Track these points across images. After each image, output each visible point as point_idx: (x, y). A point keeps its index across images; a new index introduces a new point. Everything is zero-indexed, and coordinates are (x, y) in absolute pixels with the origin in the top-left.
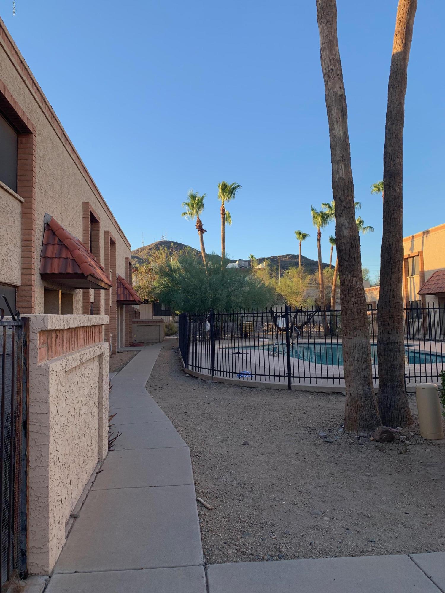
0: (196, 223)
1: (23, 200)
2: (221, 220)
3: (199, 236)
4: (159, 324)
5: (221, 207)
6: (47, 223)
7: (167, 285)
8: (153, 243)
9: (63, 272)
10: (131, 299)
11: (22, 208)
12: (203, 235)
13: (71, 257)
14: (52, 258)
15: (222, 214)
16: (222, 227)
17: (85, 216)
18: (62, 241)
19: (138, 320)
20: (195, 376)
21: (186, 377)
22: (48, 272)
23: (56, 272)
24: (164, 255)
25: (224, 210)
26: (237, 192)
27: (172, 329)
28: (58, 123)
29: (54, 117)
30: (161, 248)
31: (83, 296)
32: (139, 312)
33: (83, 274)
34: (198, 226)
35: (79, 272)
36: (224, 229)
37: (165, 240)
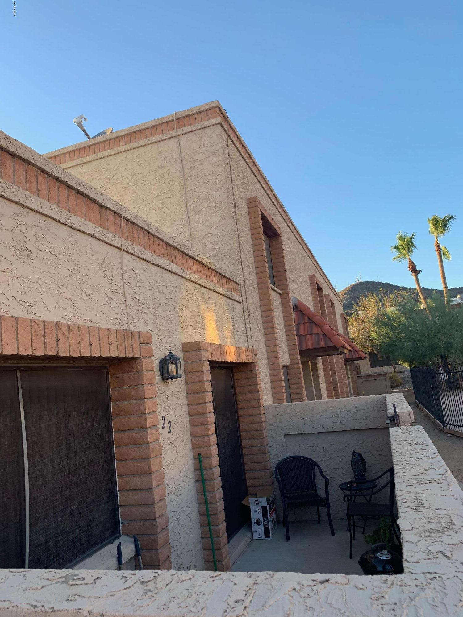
0: (408, 265)
1: (281, 292)
2: (437, 257)
3: (414, 278)
4: (385, 378)
5: (434, 244)
6: (295, 305)
7: (389, 335)
8: (348, 286)
9: (317, 347)
10: (357, 356)
11: (281, 299)
12: (418, 275)
13: (321, 333)
14: (305, 335)
15: (437, 250)
16: (439, 264)
17: (312, 287)
18: (311, 318)
19: (359, 375)
20: (459, 436)
21: (448, 438)
22: (304, 348)
23: (310, 347)
24: (373, 302)
25: (438, 246)
26: (451, 224)
27: (396, 380)
28: (287, 215)
29: (285, 212)
30: (369, 296)
31: (322, 362)
32: (359, 366)
33: (335, 346)
34: (411, 268)
35: (331, 345)
36: (442, 267)
37: (360, 281)
